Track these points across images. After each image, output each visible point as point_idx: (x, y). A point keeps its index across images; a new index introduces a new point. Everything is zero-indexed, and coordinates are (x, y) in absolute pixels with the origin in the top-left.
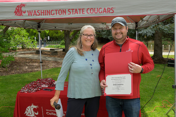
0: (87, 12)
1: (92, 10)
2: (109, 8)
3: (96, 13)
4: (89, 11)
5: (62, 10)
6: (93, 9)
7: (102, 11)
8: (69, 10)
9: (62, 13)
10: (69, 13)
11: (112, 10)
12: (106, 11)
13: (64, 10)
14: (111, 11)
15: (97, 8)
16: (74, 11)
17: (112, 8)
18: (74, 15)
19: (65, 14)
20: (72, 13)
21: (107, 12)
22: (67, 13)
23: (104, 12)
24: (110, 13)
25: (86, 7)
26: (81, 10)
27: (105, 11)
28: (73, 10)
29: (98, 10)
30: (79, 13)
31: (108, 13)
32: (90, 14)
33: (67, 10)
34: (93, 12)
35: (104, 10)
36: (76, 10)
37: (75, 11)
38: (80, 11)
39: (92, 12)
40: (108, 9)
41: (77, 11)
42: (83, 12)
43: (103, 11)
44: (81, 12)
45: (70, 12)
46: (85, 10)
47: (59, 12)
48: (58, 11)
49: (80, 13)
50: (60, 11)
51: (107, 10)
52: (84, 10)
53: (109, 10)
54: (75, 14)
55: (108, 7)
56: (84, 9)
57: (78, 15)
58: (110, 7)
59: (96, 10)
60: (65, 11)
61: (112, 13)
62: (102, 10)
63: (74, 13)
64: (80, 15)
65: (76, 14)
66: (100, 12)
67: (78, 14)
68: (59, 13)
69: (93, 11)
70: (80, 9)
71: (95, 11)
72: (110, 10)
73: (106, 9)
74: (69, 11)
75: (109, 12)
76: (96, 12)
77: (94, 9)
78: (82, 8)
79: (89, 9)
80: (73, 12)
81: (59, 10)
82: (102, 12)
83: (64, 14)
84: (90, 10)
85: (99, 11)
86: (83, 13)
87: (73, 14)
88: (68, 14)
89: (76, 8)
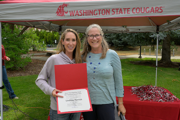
0: (133, 12)
1: (138, 9)
3: (143, 13)
4: (134, 11)
5: (106, 10)
7: (149, 11)
8: (113, 10)
9: (105, 13)
10: (113, 13)
11: (160, 9)
12: (153, 11)
13: (108, 10)
14: (160, 11)
15: (144, 8)
16: (119, 10)
17: (160, 7)
18: (118, 15)
19: (109, 14)
20: (116, 13)
21: (155, 12)
22: (111, 12)
24: (158, 12)
25: (132, 7)
27: (152, 10)
28: (117, 9)
29: (145, 9)
30: (123, 14)
31: (156, 12)
32: (136, 13)
33: (111, 10)
34: (139, 12)
35: (152, 9)
36: (121, 9)
37: (120, 11)
38: (125, 11)
39: (138, 11)
40: (156, 8)
41: (122, 11)
42: (128, 12)
43: (150, 11)
44: (126, 12)
45: (114, 12)
46: (131, 10)
47: (102, 12)
48: (101, 11)
49: (125, 13)
50: (104, 11)
51: (155, 10)
52: (129, 10)
53: (157, 9)
54: (119, 14)
55: (156, 6)
56: (130, 8)
57: (122, 15)
58: (159, 7)
59: (143, 9)
60: (109, 10)
61: (160, 12)
62: (150, 9)
63: (118, 13)
64: (125, 14)
65: (121, 14)
66: (148, 11)
68: (102, 13)
69: (139, 10)
70: (125, 9)
71: (141, 10)
72: (158, 9)
73: (154, 8)
74: (113, 11)
75: (157, 12)
76: (143, 11)
77: (140, 9)
78: (127, 8)
79: (134, 9)
80: (117, 12)
81: (103, 10)
82: (149, 12)
83: (108, 13)
84: (136, 10)
85: (146, 10)
86: (129, 12)
87: (117, 14)
88: (112, 14)
89: (121, 8)
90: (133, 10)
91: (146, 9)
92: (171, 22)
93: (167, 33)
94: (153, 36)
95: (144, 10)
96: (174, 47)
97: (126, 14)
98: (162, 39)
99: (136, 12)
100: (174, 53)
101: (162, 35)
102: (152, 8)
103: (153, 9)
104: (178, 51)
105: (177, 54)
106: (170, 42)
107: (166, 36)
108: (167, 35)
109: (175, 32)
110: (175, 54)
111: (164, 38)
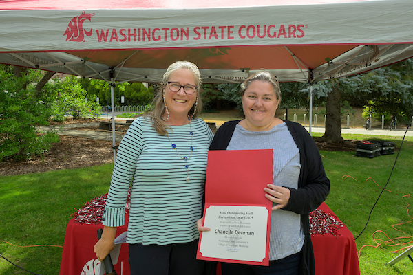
0: (240, 35)
1: (251, 29)
2: (294, 26)
3: (262, 37)
4: (244, 33)
5: (180, 29)
6: (254, 28)
7: (275, 33)
8: (197, 30)
9: (178, 36)
10: (197, 36)
11: (299, 30)
12: (284, 34)
13: (185, 29)
14: (298, 33)
15: (265, 26)
16: (209, 31)
17: (299, 26)
18: (208, 41)
19: (187, 39)
20: (203, 36)
21: (287, 36)
22: (192, 36)
23: (280, 34)
24: (295, 37)
25: (237, 23)
26: (225, 30)
27: (282, 32)
28: (205, 28)
29: (267, 29)
30: (219, 38)
31: (290, 37)
32: (247, 38)
33: (191, 29)
34: (254, 34)
35: (280, 30)
36: (213, 28)
37: (211, 33)
38: (222, 32)
39: (251, 34)
40: (290, 28)
41: (215, 32)
42: (229, 34)
43: (277, 33)
44: (226, 34)
45: (199, 34)
46: (235, 30)
47: (171, 33)
48: (168, 32)
49: (222, 38)
50: (175, 31)
51: (287, 31)
52: (231, 29)
53: (292, 29)
54: (210, 38)
55: (290, 23)
56: (233, 27)
57: (217, 40)
58: (296, 24)
59: (261, 29)
60: (187, 31)
61: (299, 37)
62: (277, 29)
63: (208, 36)
64: (222, 40)
65: (213, 38)
66: (272, 34)
67: (216, 38)
68: (171, 36)
69: (254, 31)
70: (222, 28)
71: (258, 32)
72: (295, 31)
73: (286, 27)
74: (195, 32)
75: (292, 35)
76: (261, 34)
77: (256, 29)
78: (227, 26)
79: (243, 28)
80: (205, 33)
81: (173, 29)
82: (275, 35)
83: (184, 37)
84: (248, 30)
85: (268, 31)
86: (231, 36)
87: (205, 38)
88: (194, 39)
89: (213, 25)
90: (240, 30)
91: (269, 28)
92: (333, 61)
93: (333, 85)
94: (307, 90)
95: (265, 32)
96: (348, 111)
97: (226, 38)
98: (323, 95)
99: (248, 35)
100: (348, 121)
101: (324, 88)
102: (282, 26)
103: (284, 30)
104: (356, 118)
105: (355, 125)
106: (339, 102)
107: (332, 90)
108: (332, 87)
109: (347, 82)
110: (350, 123)
111: (328, 93)
